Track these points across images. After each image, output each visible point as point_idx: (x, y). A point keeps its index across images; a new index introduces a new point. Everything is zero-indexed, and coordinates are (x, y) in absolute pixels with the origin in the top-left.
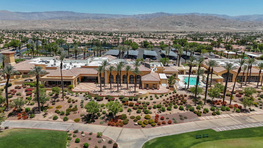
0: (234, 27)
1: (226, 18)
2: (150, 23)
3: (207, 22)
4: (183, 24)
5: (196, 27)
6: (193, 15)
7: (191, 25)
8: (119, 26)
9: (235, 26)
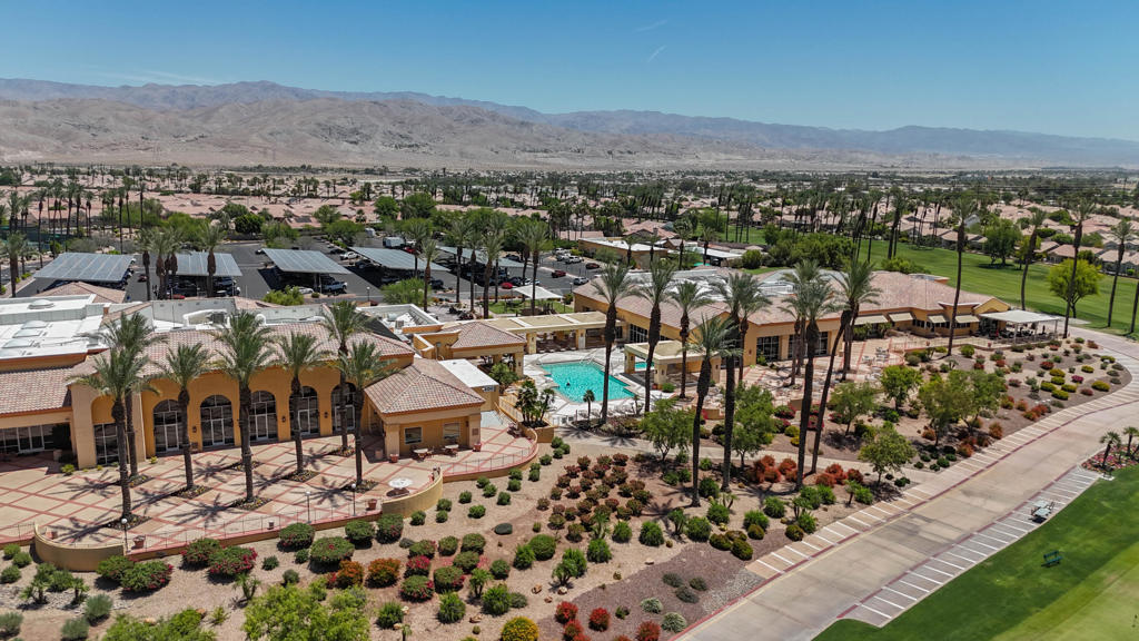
0: (563, 155)
1: (531, 121)
2: (217, 126)
3: (464, 132)
4: (368, 137)
5: (425, 149)
6: (405, 101)
7: (404, 142)
8: (42, 139)
9: (566, 149)
